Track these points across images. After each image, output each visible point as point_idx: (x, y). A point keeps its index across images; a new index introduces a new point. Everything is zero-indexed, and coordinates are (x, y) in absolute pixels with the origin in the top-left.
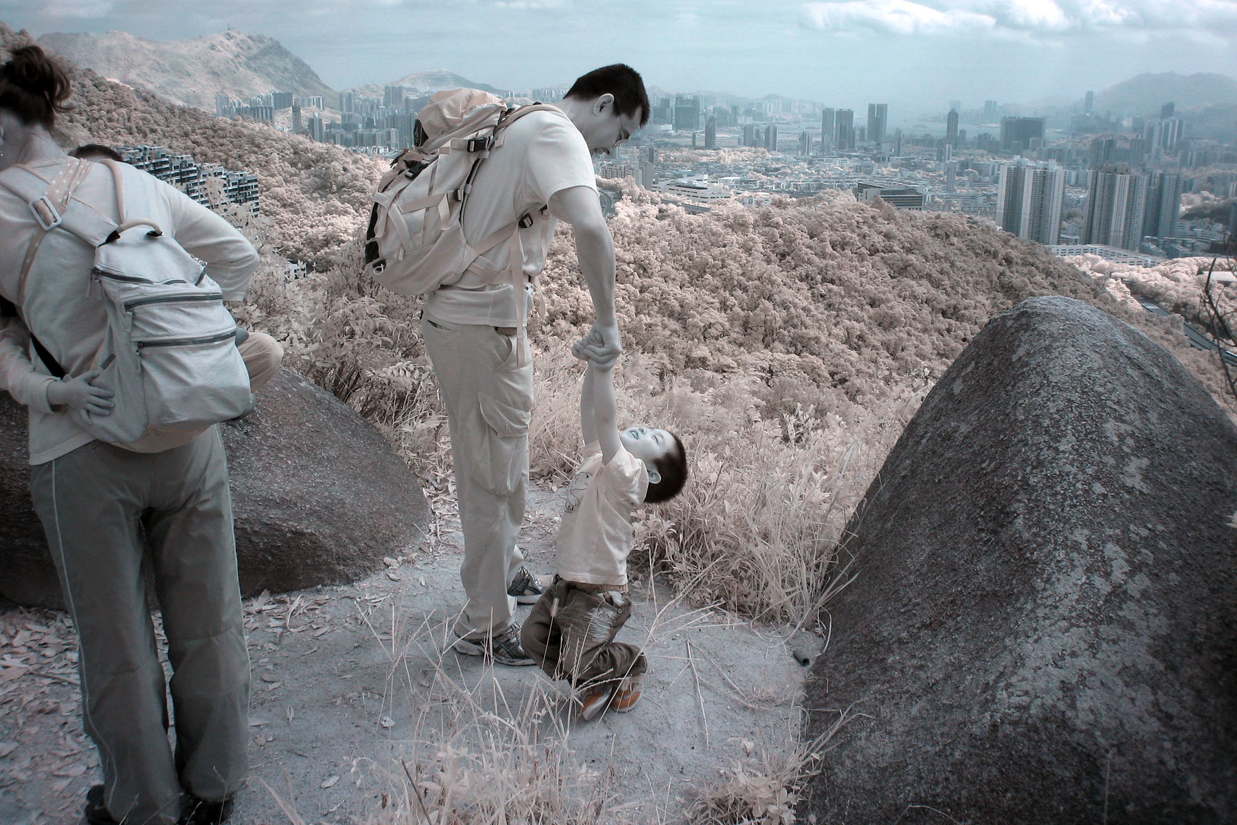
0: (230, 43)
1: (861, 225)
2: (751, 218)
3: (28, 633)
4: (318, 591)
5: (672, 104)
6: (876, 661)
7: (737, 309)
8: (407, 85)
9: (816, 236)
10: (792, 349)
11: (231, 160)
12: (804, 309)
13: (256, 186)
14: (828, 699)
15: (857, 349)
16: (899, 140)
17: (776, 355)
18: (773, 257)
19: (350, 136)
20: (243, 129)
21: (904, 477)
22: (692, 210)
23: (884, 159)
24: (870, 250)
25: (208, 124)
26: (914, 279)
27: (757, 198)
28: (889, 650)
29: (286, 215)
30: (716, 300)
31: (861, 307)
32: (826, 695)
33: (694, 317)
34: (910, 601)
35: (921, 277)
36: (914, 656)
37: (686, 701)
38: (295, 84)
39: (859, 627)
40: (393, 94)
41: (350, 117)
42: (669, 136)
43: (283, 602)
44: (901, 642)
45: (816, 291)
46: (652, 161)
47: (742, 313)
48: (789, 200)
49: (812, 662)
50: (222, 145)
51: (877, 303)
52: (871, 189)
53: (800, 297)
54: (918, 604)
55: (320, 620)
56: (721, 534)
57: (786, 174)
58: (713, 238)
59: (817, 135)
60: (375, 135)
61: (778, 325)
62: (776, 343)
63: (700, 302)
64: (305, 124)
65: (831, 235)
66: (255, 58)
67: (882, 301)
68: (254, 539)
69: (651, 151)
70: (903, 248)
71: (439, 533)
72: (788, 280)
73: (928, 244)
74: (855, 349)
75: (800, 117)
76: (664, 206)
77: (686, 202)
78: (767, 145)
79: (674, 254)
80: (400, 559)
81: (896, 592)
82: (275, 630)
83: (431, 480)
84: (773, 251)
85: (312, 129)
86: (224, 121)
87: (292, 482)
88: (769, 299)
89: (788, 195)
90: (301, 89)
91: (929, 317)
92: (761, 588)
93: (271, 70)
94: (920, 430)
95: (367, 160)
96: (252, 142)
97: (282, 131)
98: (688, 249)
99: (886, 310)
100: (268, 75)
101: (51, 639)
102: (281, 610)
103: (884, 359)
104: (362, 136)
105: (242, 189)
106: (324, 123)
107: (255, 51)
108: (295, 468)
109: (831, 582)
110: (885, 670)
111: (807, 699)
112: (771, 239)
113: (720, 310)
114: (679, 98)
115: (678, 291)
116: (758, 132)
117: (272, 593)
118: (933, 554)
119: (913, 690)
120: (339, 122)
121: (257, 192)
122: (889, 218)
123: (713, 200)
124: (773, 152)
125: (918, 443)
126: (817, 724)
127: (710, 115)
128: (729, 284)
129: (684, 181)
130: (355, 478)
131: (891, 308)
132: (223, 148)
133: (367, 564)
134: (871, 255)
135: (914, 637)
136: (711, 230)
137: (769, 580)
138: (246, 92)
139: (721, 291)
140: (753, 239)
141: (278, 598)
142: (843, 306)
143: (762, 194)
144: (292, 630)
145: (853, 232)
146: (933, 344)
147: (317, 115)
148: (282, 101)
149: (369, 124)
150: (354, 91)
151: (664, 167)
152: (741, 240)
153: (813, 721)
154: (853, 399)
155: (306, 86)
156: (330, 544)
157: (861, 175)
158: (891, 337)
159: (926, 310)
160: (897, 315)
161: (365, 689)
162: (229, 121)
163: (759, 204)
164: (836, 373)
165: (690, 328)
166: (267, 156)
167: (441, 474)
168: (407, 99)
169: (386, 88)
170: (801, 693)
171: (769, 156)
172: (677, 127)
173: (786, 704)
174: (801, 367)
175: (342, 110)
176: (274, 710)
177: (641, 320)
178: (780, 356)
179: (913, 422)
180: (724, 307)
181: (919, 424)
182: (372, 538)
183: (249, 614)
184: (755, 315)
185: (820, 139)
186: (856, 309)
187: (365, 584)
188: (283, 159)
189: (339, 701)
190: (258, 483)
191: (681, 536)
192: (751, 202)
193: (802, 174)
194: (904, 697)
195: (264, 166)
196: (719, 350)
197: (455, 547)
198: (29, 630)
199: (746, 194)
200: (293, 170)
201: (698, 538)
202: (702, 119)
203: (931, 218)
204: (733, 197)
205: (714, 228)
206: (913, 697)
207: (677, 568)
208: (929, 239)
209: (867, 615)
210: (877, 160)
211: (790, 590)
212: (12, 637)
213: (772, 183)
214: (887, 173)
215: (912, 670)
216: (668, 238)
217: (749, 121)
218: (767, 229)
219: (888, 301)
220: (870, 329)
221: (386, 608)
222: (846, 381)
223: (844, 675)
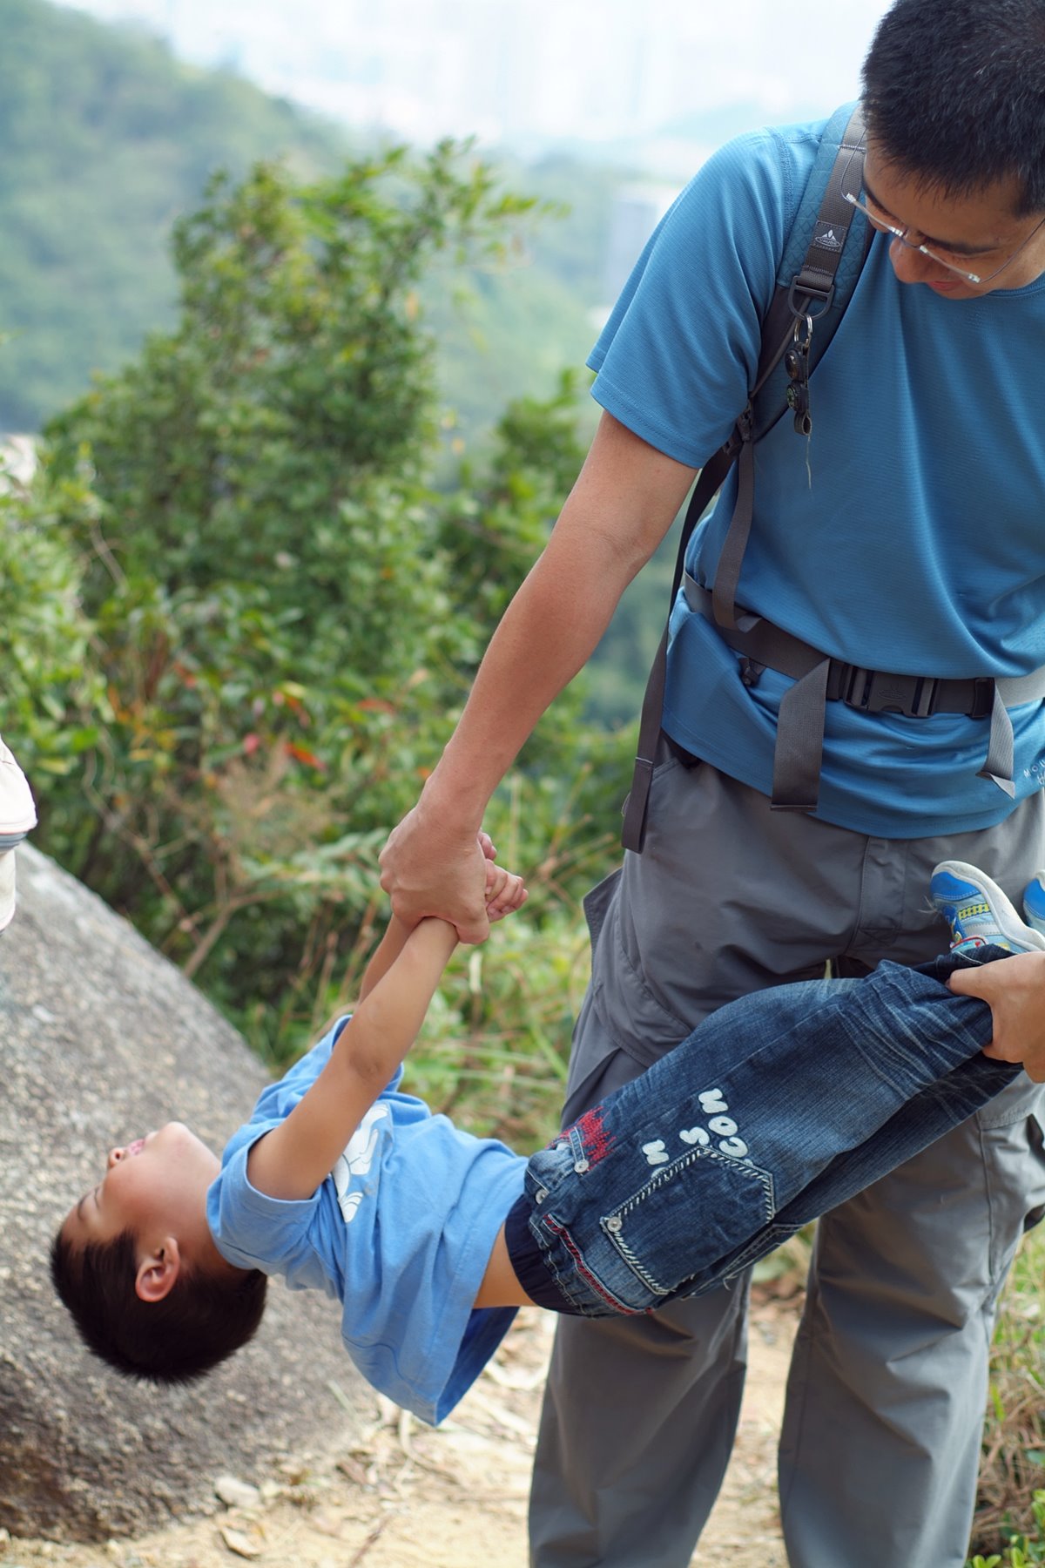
80: (270, 1489)
133: (164, 1488)
187: (146, 1549)
197: (452, 1481)
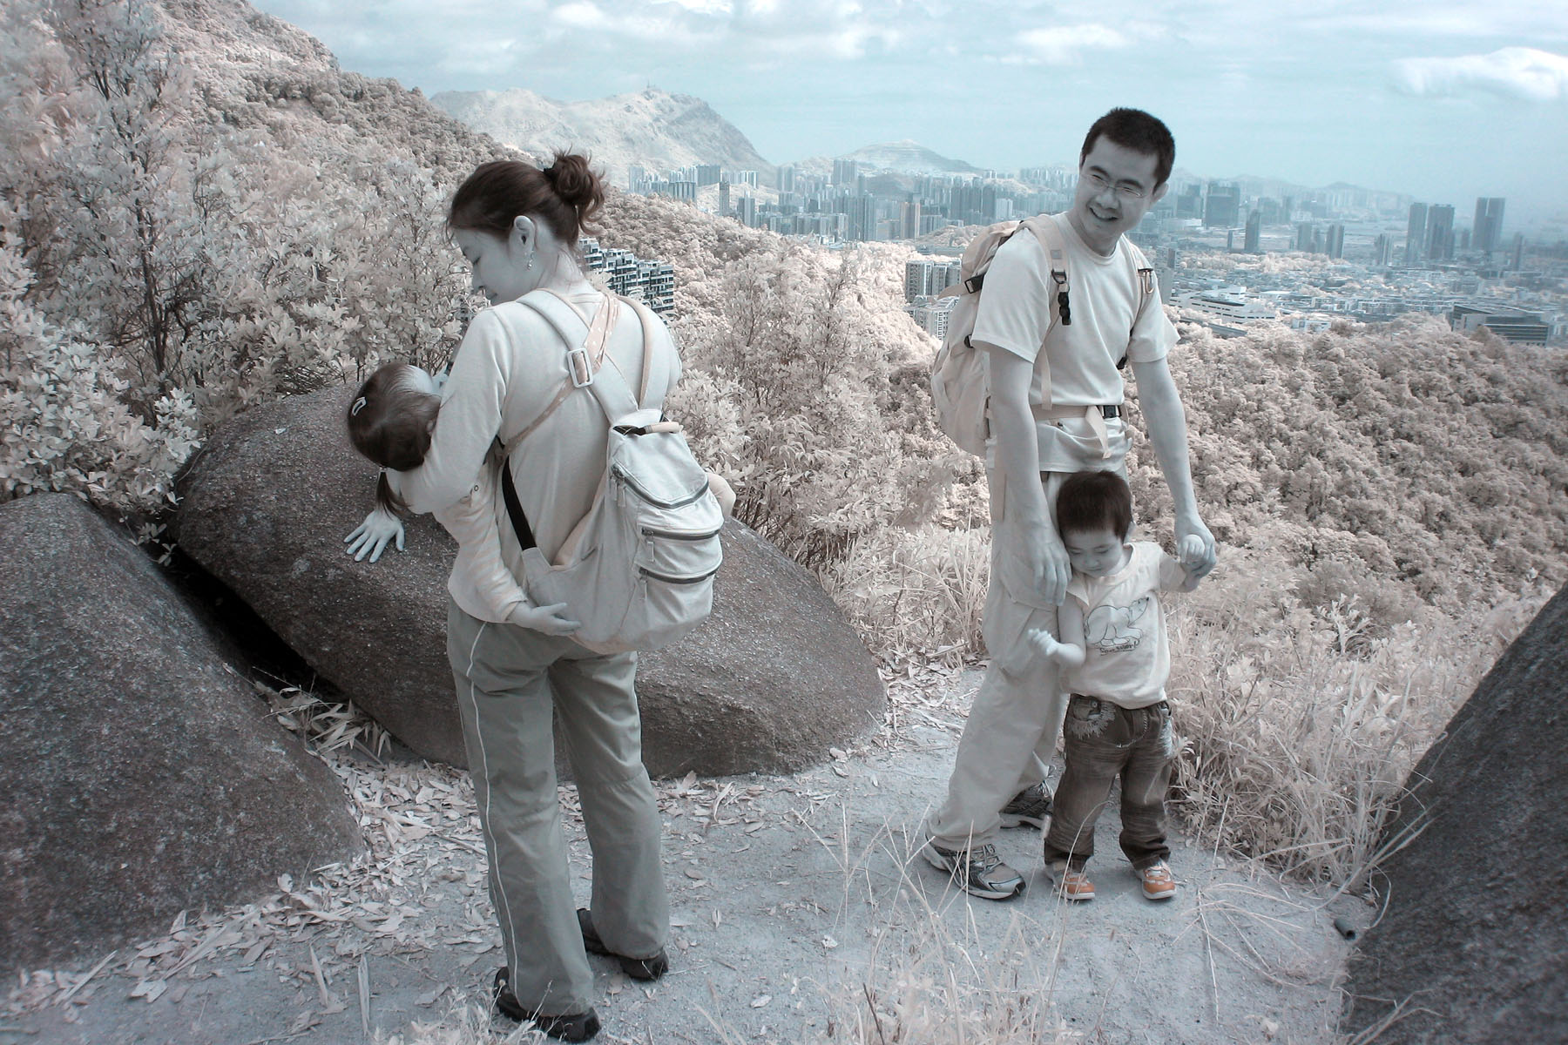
0: (650, 104)
1: (1456, 363)
2: (1301, 347)
3: (432, 790)
4: (752, 780)
5: (1204, 192)
6: (1448, 945)
7: (1275, 467)
8: (860, 159)
9: (1390, 374)
10: (1346, 524)
11: (643, 246)
12: (1366, 472)
13: (671, 279)
14: (1378, 985)
15: (1438, 530)
16: (1519, 248)
17: (1322, 530)
18: (1329, 400)
19: (788, 221)
20: (659, 209)
21: (1502, 712)
22: (1223, 333)
23: (1494, 274)
24: (1465, 398)
25: (619, 201)
26: (1527, 440)
27: (1311, 321)
28: (1468, 934)
29: (704, 316)
30: (1246, 453)
31: (1447, 474)
32: (1376, 980)
33: (1215, 473)
34: (1501, 874)
35: (1538, 438)
36: (1501, 946)
37: (1192, 963)
38: (725, 156)
39: (1427, 900)
40: (844, 170)
41: (789, 197)
42: (1197, 234)
43: (711, 788)
44: (1484, 925)
45: (1384, 449)
46: (1171, 265)
47: (1281, 473)
48: (1355, 325)
49: (1358, 937)
50: (633, 228)
51: (1471, 469)
52: (1473, 315)
53: (1362, 455)
54: (1511, 879)
55: (754, 814)
56: (1251, 761)
57: (1353, 290)
58: (1247, 371)
59: (1399, 239)
60: (818, 222)
61: (1328, 491)
62: (1325, 515)
63: (1224, 454)
64: (734, 204)
65: (1410, 375)
66: (679, 121)
67: (1478, 469)
68: (685, 711)
69: (1172, 253)
70: (1514, 397)
71: (896, 725)
72: (1347, 433)
73: (1552, 393)
74: (1435, 531)
75: (1378, 214)
76: (1184, 326)
77: (1214, 322)
78: (1329, 250)
79: (1194, 389)
80: (849, 751)
81: (1482, 860)
82: (701, 819)
83: (887, 659)
84: (1329, 393)
85: (742, 211)
86: (638, 199)
87: (730, 649)
88: (1319, 456)
89: (1354, 319)
90: (732, 161)
91: (1546, 495)
92: (1297, 834)
93: (696, 137)
94: (1529, 653)
95: (807, 252)
96: (669, 224)
97: (706, 212)
98: (1213, 384)
99: (1483, 481)
100: (693, 144)
101: (454, 800)
102: (708, 797)
103: (1475, 545)
104: (803, 221)
105: (654, 282)
106: (757, 204)
107: (678, 113)
108: (733, 631)
109: (1389, 838)
110: (1460, 958)
111: (1349, 982)
112: (1328, 376)
113: (1251, 466)
114: (1213, 185)
115: (1196, 437)
116: (1317, 233)
117: (699, 776)
118: (1537, 818)
119: (1498, 989)
120: (776, 203)
121: (671, 286)
122: (1497, 355)
123: (1252, 321)
124: (1338, 260)
125: (1525, 670)
126: (1362, 1015)
127: (1253, 207)
128: (1265, 433)
129: (1214, 294)
130: (802, 649)
131: (1491, 478)
132: (635, 231)
133: (810, 753)
134: (1467, 404)
135: (1504, 922)
136: (1246, 361)
137: (1310, 826)
138: (665, 163)
139: (1255, 441)
140: (1302, 376)
141: (705, 782)
142: (1421, 472)
143: (1318, 316)
144: (720, 822)
145: (1443, 371)
146: (1549, 531)
147: (748, 193)
148: (708, 175)
149: (813, 207)
150: (796, 165)
151: (1188, 275)
152: (1285, 375)
153: (1357, 1010)
154: (1428, 599)
155: (737, 158)
156: (770, 725)
157: (1460, 295)
158: (1487, 517)
159: (1542, 483)
160: (1499, 489)
161: (804, 900)
162: (644, 199)
163: (1313, 328)
164: (1405, 561)
165: (1208, 488)
166: (686, 242)
167: (900, 653)
168: (861, 178)
169: (835, 162)
170: (1341, 973)
171: (1330, 264)
172: (1208, 222)
173: (1323, 984)
174: (1358, 551)
175: (779, 188)
176: (699, 911)
177: (1145, 473)
178: (1327, 532)
179: (1520, 642)
180: (1257, 462)
181: (1528, 645)
182: (819, 723)
183: (672, 797)
184: (1298, 475)
185: (1403, 244)
186: (1439, 476)
187: (807, 776)
188: (705, 246)
189: (773, 911)
190: (691, 646)
191: (1199, 760)
192: (1302, 326)
193: (1374, 289)
194: (1486, 996)
195: (682, 254)
196: (1246, 519)
197: (915, 744)
198: (432, 787)
199: (1297, 314)
200: (716, 261)
201: (1221, 761)
202: (1243, 215)
203: (1559, 358)
204: (1279, 318)
205: (1251, 358)
206: (1497, 998)
207: (1191, 798)
208: (1554, 387)
209: (1439, 886)
210: (1485, 275)
211: (1334, 841)
212: (415, 793)
213: (1332, 301)
214: (1498, 295)
215: (1497, 964)
216: (1187, 368)
217: (1307, 217)
218: (1322, 362)
219: (1487, 468)
220: (1458, 505)
221: (831, 808)
222: (1419, 573)
223: (1402, 957)
